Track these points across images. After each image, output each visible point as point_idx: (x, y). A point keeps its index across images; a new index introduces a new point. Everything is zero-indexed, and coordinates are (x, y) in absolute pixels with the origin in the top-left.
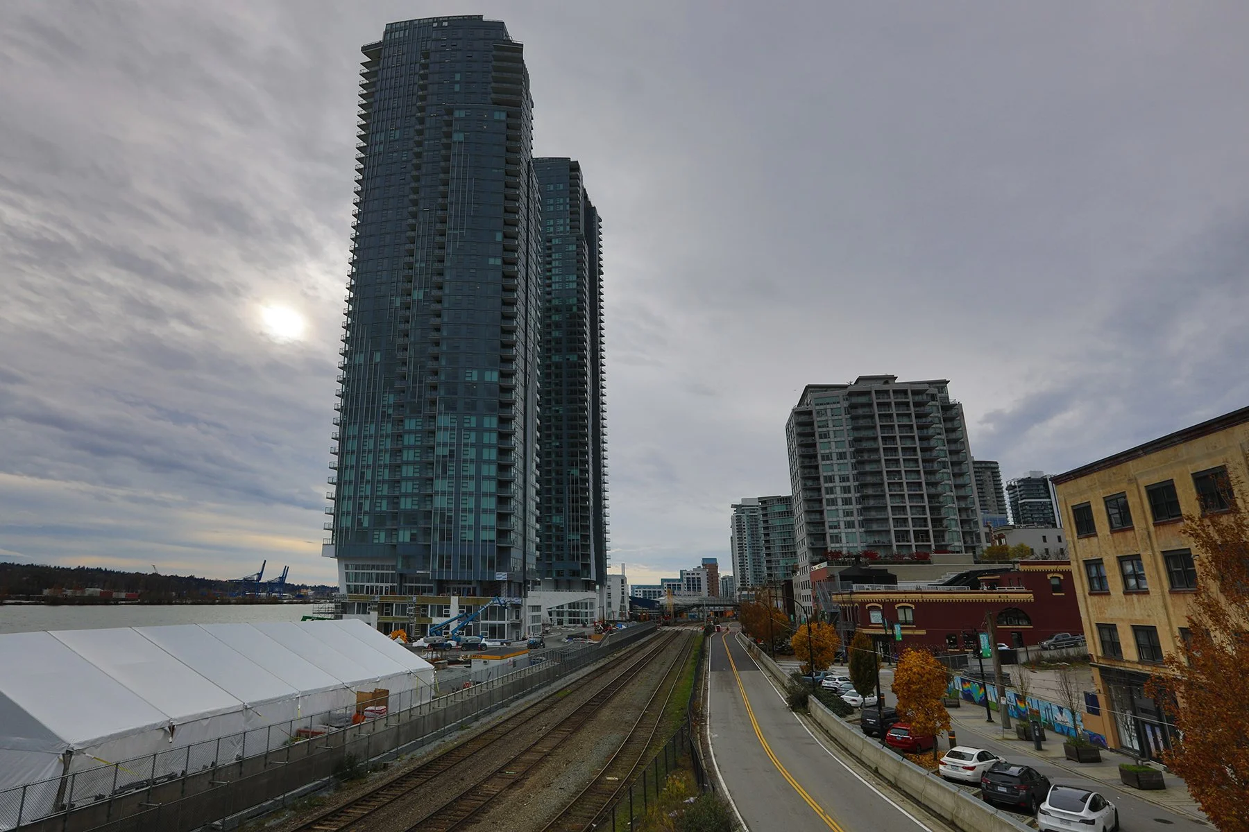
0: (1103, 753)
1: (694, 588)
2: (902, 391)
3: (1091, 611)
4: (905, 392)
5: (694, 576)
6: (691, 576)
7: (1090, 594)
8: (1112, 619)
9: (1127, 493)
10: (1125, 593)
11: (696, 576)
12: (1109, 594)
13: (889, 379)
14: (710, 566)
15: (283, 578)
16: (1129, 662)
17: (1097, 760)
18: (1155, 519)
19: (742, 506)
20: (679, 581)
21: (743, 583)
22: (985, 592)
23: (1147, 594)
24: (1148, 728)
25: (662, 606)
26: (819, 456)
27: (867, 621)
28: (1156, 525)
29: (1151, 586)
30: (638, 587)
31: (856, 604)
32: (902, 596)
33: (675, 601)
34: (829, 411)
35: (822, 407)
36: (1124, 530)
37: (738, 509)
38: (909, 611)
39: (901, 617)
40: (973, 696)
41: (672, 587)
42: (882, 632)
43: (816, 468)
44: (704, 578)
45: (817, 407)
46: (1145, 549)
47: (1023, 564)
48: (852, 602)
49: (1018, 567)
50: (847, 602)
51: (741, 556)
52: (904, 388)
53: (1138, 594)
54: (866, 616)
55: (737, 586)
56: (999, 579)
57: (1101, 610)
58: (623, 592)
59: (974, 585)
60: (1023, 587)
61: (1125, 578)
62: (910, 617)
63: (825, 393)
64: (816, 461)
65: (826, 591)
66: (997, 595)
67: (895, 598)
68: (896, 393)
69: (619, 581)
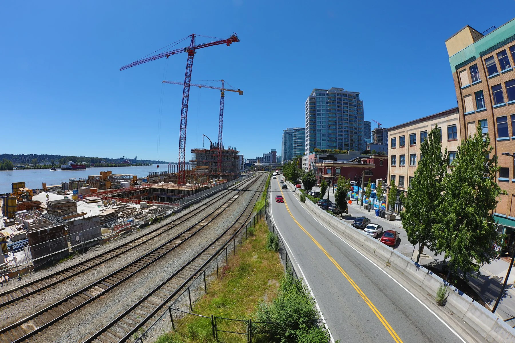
1: (267, 160)
2: (345, 95)
3: (391, 170)
4: (346, 95)
6: (267, 156)
7: (391, 166)
8: (395, 174)
9: (405, 136)
10: (400, 166)
11: (268, 156)
12: (396, 166)
13: (341, 90)
14: (274, 153)
15: (136, 159)
16: (396, 187)
18: (410, 144)
19: (287, 131)
20: (262, 157)
21: (285, 159)
22: (362, 164)
23: (404, 166)
24: (396, 205)
25: (256, 166)
26: (316, 114)
27: (326, 173)
28: (410, 146)
29: (406, 164)
30: (248, 159)
31: (323, 167)
32: (338, 165)
33: (260, 165)
34: (321, 99)
35: (319, 97)
36: (403, 147)
37: (286, 132)
38: (339, 170)
39: (337, 172)
40: (354, 197)
41: (260, 159)
42: (330, 176)
43: (315, 118)
44: (271, 156)
45: (317, 97)
46: (407, 153)
47: (374, 156)
48: (322, 166)
49: (373, 157)
50: (320, 166)
51: (285, 149)
52: (346, 93)
53: (403, 166)
54: (326, 171)
55: (283, 160)
56: (367, 160)
57: (393, 171)
58: (242, 161)
59: (359, 162)
60: (373, 163)
61: (400, 161)
62: (339, 172)
63: (321, 93)
64: (315, 116)
65: (314, 162)
66: (365, 166)
67: (336, 165)
68: (343, 95)
69: (241, 157)
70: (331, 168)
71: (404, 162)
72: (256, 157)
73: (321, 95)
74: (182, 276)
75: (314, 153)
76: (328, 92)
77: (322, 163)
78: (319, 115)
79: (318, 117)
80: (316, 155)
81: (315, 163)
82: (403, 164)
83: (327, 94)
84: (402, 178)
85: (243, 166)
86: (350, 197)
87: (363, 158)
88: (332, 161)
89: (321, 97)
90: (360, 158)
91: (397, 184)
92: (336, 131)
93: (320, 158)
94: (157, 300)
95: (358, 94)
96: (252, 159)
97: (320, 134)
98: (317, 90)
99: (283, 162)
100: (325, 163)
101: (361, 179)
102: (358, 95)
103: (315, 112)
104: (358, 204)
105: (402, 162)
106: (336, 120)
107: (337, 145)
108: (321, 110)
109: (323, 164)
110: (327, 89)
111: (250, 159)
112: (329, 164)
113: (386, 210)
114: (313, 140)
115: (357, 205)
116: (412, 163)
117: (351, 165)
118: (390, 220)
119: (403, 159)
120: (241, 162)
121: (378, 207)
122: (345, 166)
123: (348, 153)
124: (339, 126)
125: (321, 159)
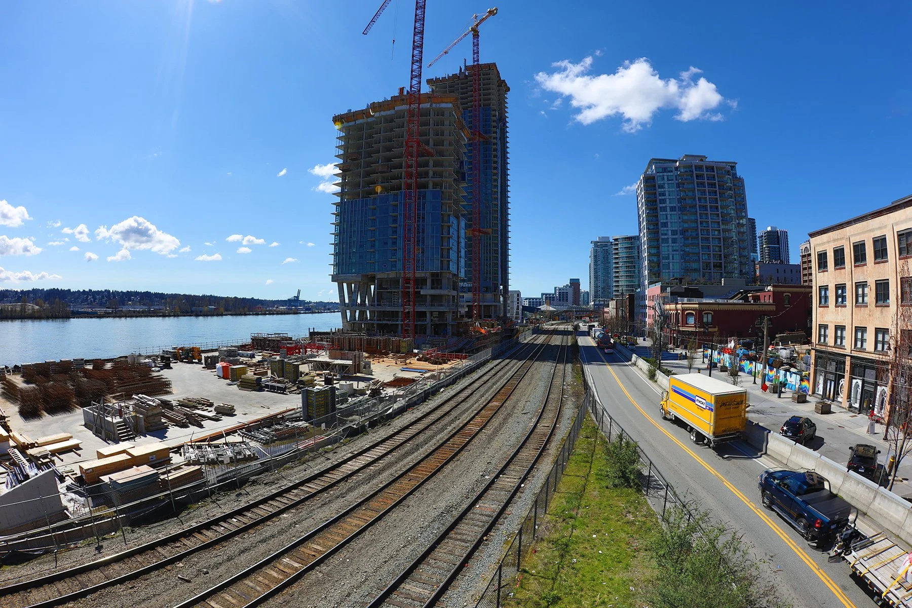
0: (808, 398)
1: (563, 300)
2: (710, 168)
3: (819, 316)
5: (563, 291)
6: (561, 291)
7: (819, 307)
8: (827, 322)
9: (845, 247)
10: (836, 307)
11: (565, 291)
12: (828, 307)
13: (702, 158)
14: (575, 283)
15: (297, 298)
16: (830, 347)
17: (805, 401)
18: (855, 263)
19: (599, 242)
20: (553, 295)
21: (596, 296)
22: (752, 304)
23: (845, 306)
24: (829, 382)
25: (542, 312)
26: (658, 208)
27: (684, 322)
28: (855, 266)
29: (848, 302)
30: (526, 299)
31: (679, 311)
32: (708, 306)
33: (551, 309)
34: (666, 177)
35: (661, 174)
36: (840, 269)
37: (596, 243)
38: (710, 317)
39: (705, 320)
40: (745, 368)
41: (549, 298)
42: (693, 329)
43: (657, 216)
44: (570, 292)
45: (658, 174)
46: (849, 281)
47: (773, 286)
48: (677, 310)
49: (769, 288)
50: (673, 310)
51: (596, 277)
52: (712, 164)
53: (841, 307)
54: (684, 319)
55: (591, 298)
56: (759, 296)
57: (822, 316)
58: (518, 303)
59: (746, 299)
60: (771, 301)
61: (837, 297)
62: (710, 319)
63: (663, 165)
64: (657, 212)
65: (661, 302)
66: (758, 306)
67: (703, 307)
68: (707, 168)
69: (516, 295)
70: (694, 312)
71: (844, 298)
72: (543, 294)
73: (665, 170)
74: (459, 537)
75: (659, 285)
76: (678, 164)
77: (677, 303)
78: (664, 209)
79: (661, 213)
80: (663, 289)
81: (664, 304)
82: (842, 301)
83: (677, 169)
84: (840, 328)
85: (520, 312)
86: (738, 369)
87: (751, 291)
88: (696, 300)
89: (665, 174)
90: (747, 292)
91: (830, 341)
92: (698, 240)
93: (672, 293)
94: (419, 590)
95: (733, 165)
96: (533, 299)
97: (668, 246)
98: (655, 161)
99: (593, 303)
100: (683, 304)
101: (760, 334)
102: (733, 167)
103: (656, 205)
104: (755, 383)
105: (841, 297)
106: (696, 218)
107: (701, 267)
108: (668, 200)
109: (679, 306)
110: (676, 159)
111: (530, 299)
112: (693, 304)
113: (810, 393)
114: (655, 259)
115: (755, 385)
116: (860, 299)
117: (732, 306)
118: (822, 414)
119: (843, 292)
120: (515, 304)
121: (793, 387)
122: (721, 307)
123: (723, 282)
124: (704, 230)
125: (675, 296)
